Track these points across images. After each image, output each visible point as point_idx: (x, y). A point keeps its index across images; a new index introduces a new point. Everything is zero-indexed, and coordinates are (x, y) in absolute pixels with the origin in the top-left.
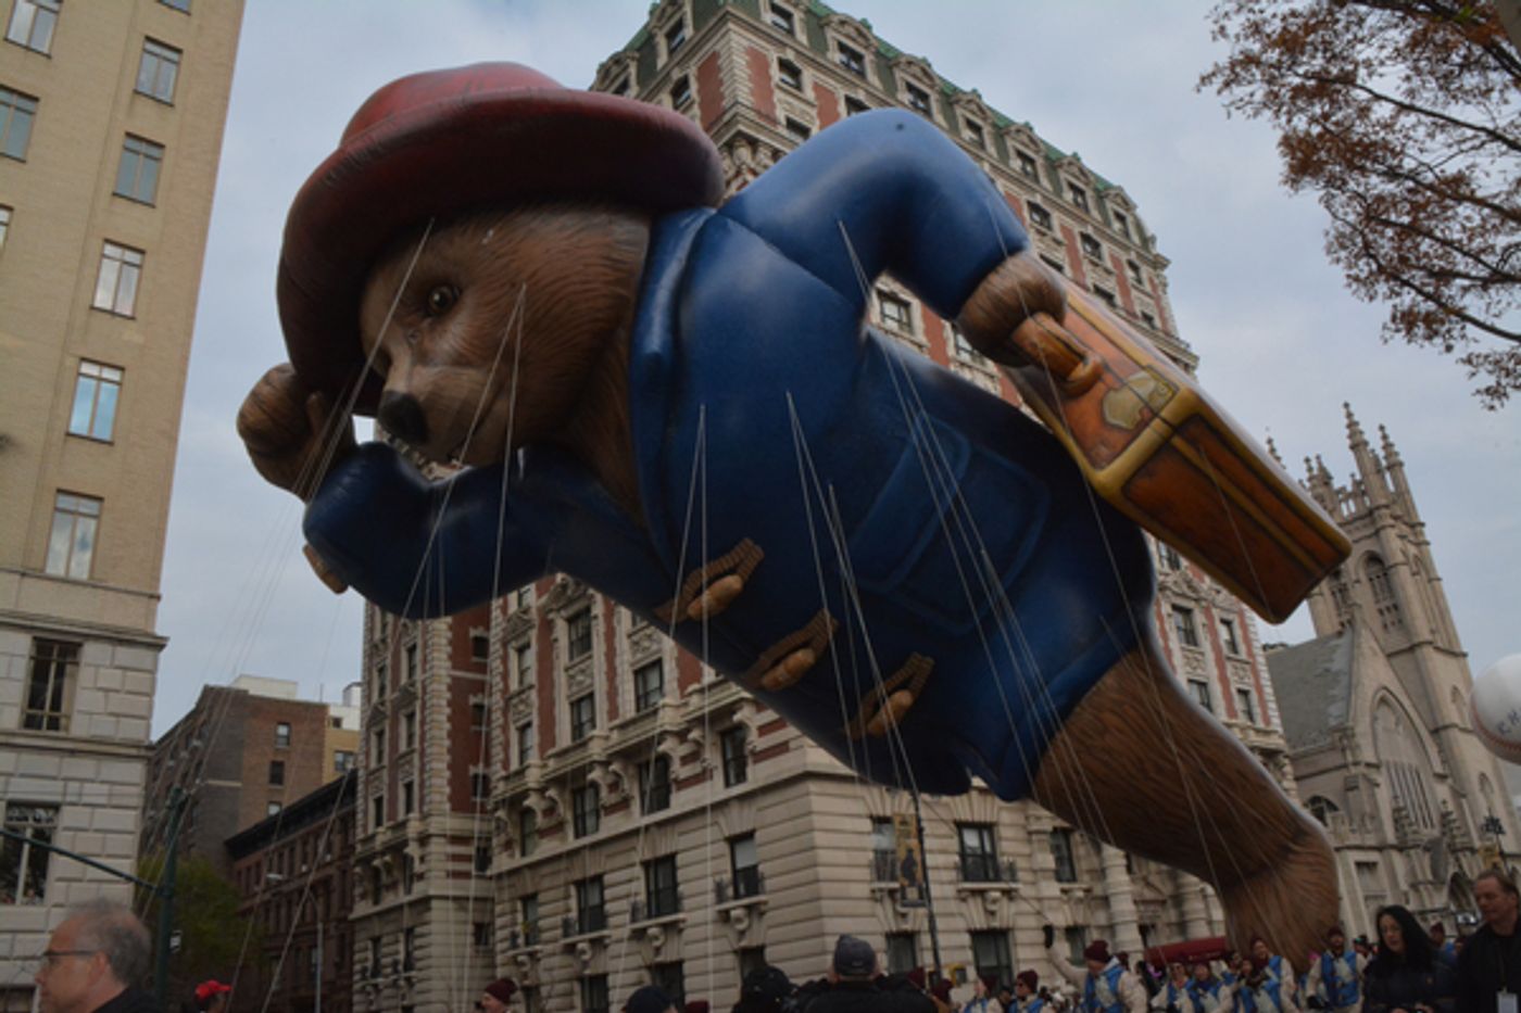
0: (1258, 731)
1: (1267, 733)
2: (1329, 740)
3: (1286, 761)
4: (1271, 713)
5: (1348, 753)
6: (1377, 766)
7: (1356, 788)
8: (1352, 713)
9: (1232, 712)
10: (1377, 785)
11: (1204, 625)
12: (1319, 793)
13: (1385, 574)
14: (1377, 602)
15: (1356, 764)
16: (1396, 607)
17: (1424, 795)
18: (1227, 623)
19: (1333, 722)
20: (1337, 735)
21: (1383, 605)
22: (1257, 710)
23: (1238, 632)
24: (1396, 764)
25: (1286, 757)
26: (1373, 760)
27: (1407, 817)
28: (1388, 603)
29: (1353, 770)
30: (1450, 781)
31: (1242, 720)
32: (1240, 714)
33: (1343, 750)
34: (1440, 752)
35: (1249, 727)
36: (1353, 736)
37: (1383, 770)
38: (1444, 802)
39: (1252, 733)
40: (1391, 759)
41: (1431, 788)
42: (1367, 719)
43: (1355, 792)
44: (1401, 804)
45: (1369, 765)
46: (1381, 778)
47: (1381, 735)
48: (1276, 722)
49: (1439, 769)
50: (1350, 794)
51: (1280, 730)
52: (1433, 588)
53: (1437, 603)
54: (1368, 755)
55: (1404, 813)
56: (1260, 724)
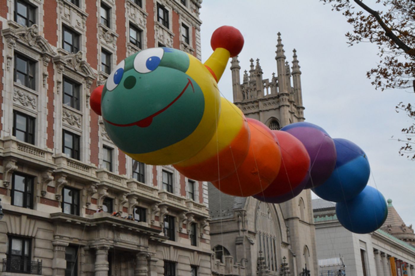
0: (195, 205)
1: (200, 206)
2: (232, 216)
3: (208, 224)
4: (204, 196)
5: (241, 224)
6: (254, 234)
7: (241, 244)
8: (246, 204)
9: (183, 192)
10: (253, 244)
12: (222, 244)
15: (244, 231)
17: (275, 253)
19: (236, 206)
20: (236, 214)
22: (197, 193)
24: (264, 234)
25: (208, 221)
26: (253, 230)
27: (264, 263)
29: (241, 234)
30: (289, 247)
31: (188, 197)
32: (188, 194)
33: (238, 222)
34: (287, 231)
35: (191, 202)
36: (245, 215)
37: (257, 236)
38: (284, 258)
39: (192, 205)
40: (262, 231)
41: (280, 250)
42: (254, 208)
43: (241, 246)
44: (263, 256)
45: (250, 232)
46: (255, 241)
47: (259, 218)
48: (206, 201)
49: (285, 240)
50: (237, 247)
51: (207, 206)
54: (250, 227)
55: (264, 261)
56: (197, 201)
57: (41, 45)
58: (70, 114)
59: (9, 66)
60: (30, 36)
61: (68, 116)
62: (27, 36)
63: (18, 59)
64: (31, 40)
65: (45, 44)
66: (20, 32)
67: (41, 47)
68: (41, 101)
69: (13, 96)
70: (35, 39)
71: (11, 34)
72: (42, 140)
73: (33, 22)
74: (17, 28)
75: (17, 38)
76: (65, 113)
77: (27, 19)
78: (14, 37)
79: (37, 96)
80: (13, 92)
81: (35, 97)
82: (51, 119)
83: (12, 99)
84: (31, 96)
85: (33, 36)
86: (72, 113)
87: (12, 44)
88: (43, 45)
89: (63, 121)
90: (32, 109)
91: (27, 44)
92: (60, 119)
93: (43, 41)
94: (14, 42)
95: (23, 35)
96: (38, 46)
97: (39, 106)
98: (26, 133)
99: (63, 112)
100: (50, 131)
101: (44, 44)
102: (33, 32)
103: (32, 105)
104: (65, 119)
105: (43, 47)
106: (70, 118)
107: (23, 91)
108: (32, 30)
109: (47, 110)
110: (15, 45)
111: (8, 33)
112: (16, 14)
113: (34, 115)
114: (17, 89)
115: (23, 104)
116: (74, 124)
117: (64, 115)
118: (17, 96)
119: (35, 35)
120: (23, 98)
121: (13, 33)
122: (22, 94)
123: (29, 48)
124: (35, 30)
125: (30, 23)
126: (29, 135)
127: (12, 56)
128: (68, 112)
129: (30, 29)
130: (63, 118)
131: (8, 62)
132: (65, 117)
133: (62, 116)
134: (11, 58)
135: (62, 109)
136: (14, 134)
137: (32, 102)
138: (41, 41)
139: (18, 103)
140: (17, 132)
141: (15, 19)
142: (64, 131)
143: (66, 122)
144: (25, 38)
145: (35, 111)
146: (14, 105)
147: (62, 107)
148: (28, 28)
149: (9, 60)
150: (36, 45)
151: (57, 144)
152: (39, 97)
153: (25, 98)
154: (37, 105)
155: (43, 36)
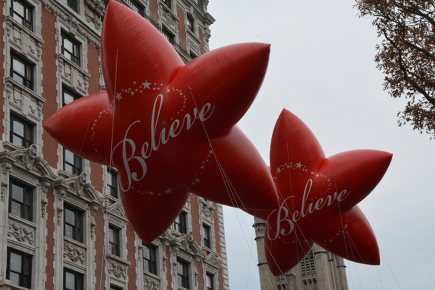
11: (196, 275)
13: (312, 258)
14: (304, 275)
16: (315, 281)
18: (211, 276)
21: (307, 278)
23: (217, 283)
28: (310, 277)
52: (340, 272)
53: (341, 282)
57: (40, 168)
58: (72, 248)
59: (4, 195)
60: (27, 158)
61: (70, 250)
62: (25, 158)
63: (14, 186)
64: (29, 162)
65: (45, 166)
66: (17, 155)
67: (40, 170)
68: (39, 234)
69: (7, 230)
70: (33, 161)
71: (7, 157)
72: (41, 282)
73: (31, 142)
74: (13, 150)
75: (13, 162)
76: (67, 248)
77: (23, 139)
78: (10, 160)
79: (35, 228)
80: (8, 225)
81: (32, 230)
82: (50, 256)
83: (6, 235)
84: (28, 229)
85: (31, 158)
86: (74, 246)
87: (8, 168)
88: (43, 168)
89: (64, 257)
90: (29, 245)
91: (24, 168)
92: (61, 254)
93: (43, 163)
94: (11, 166)
95: (20, 157)
96: (37, 169)
97: (37, 240)
98: (21, 275)
99: (65, 246)
100: (50, 271)
101: (43, 166)
102: (32, 154)
103: (29, 240)
104: (67, 255)
105: (42, 170)
106: (72, 253)
107: (18, 224)
108: (30, 152)
109: (46, 245)
110: (11, 170)
111: (4, 157)
112: (12, 133)
113: (30, 252)
114: (12, 222)
115: (18, 239)
116: (76, 261)
117: (65, 249)
118: (12, 231)
119: (34, 157)
120: (18, 232)
121: (9, 156)
122: (18, 227)
123: (26, 172)
124: (34, 151)
125: (27, 143)
126: (25, 278)
127: (7, 183)
128: (70, 246)
129: (28, 150)
130: (64, 254)
131: (3, 190)
132: (67, 252)
133: (63, 252)
134: (6, 186)
135: (63, 242)
136: (8, 277)
137: (29, 236)
138: (40, 163)
139: (13, 238)
140: (11, 273)
141: (11, 140)
142: (66, 270)
143: (67, 259)
144: (22, 161)
145: (32, 246)
146: (9, 242)
147: (63, 240)
148: (26, 149)
149: (4, 188)
150: (34, 168)
151: (58, 286)
152: (37, 229)
153: (21, 232)
154: (35, 239)
155: (42, 156)
